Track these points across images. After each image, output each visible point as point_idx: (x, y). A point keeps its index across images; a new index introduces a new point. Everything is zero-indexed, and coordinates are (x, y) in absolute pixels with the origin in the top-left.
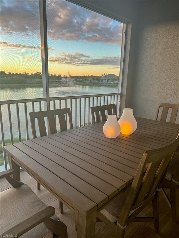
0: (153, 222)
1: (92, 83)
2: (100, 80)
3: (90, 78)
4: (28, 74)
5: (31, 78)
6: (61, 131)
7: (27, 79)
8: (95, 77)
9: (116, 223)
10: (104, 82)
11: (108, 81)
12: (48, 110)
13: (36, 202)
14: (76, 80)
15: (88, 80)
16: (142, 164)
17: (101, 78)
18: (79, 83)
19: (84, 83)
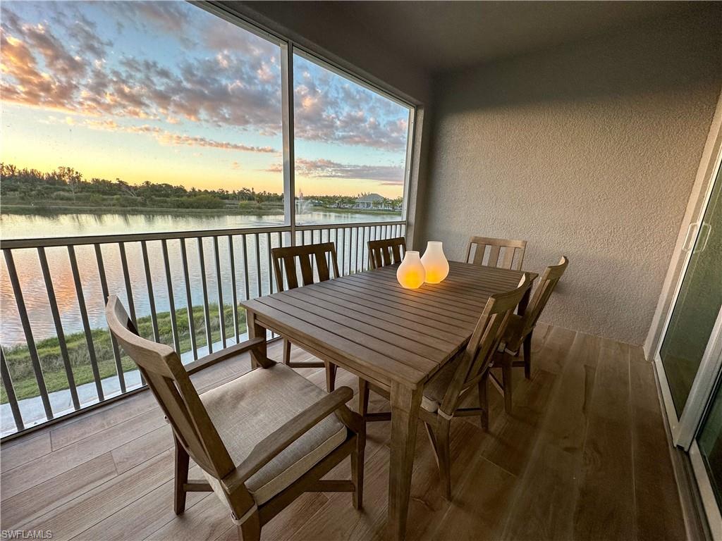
0: (479, 416)
1: (340, 208)
2: (354, 203)
3: (337, 200)
4: (227, 192)
5: (233, 199)
6: (321, 280)
7: (227, 201)
8: (345, 198)
9: (436, 412)
10: (361, 207)
11: (368, 205)
12: (293, 246)
13: (307, 386)
14: (313, 203)
15: (334, 203)
16: (487, 315)
17: (357, 201)
18: (318, 208)
19: (327, 207)
